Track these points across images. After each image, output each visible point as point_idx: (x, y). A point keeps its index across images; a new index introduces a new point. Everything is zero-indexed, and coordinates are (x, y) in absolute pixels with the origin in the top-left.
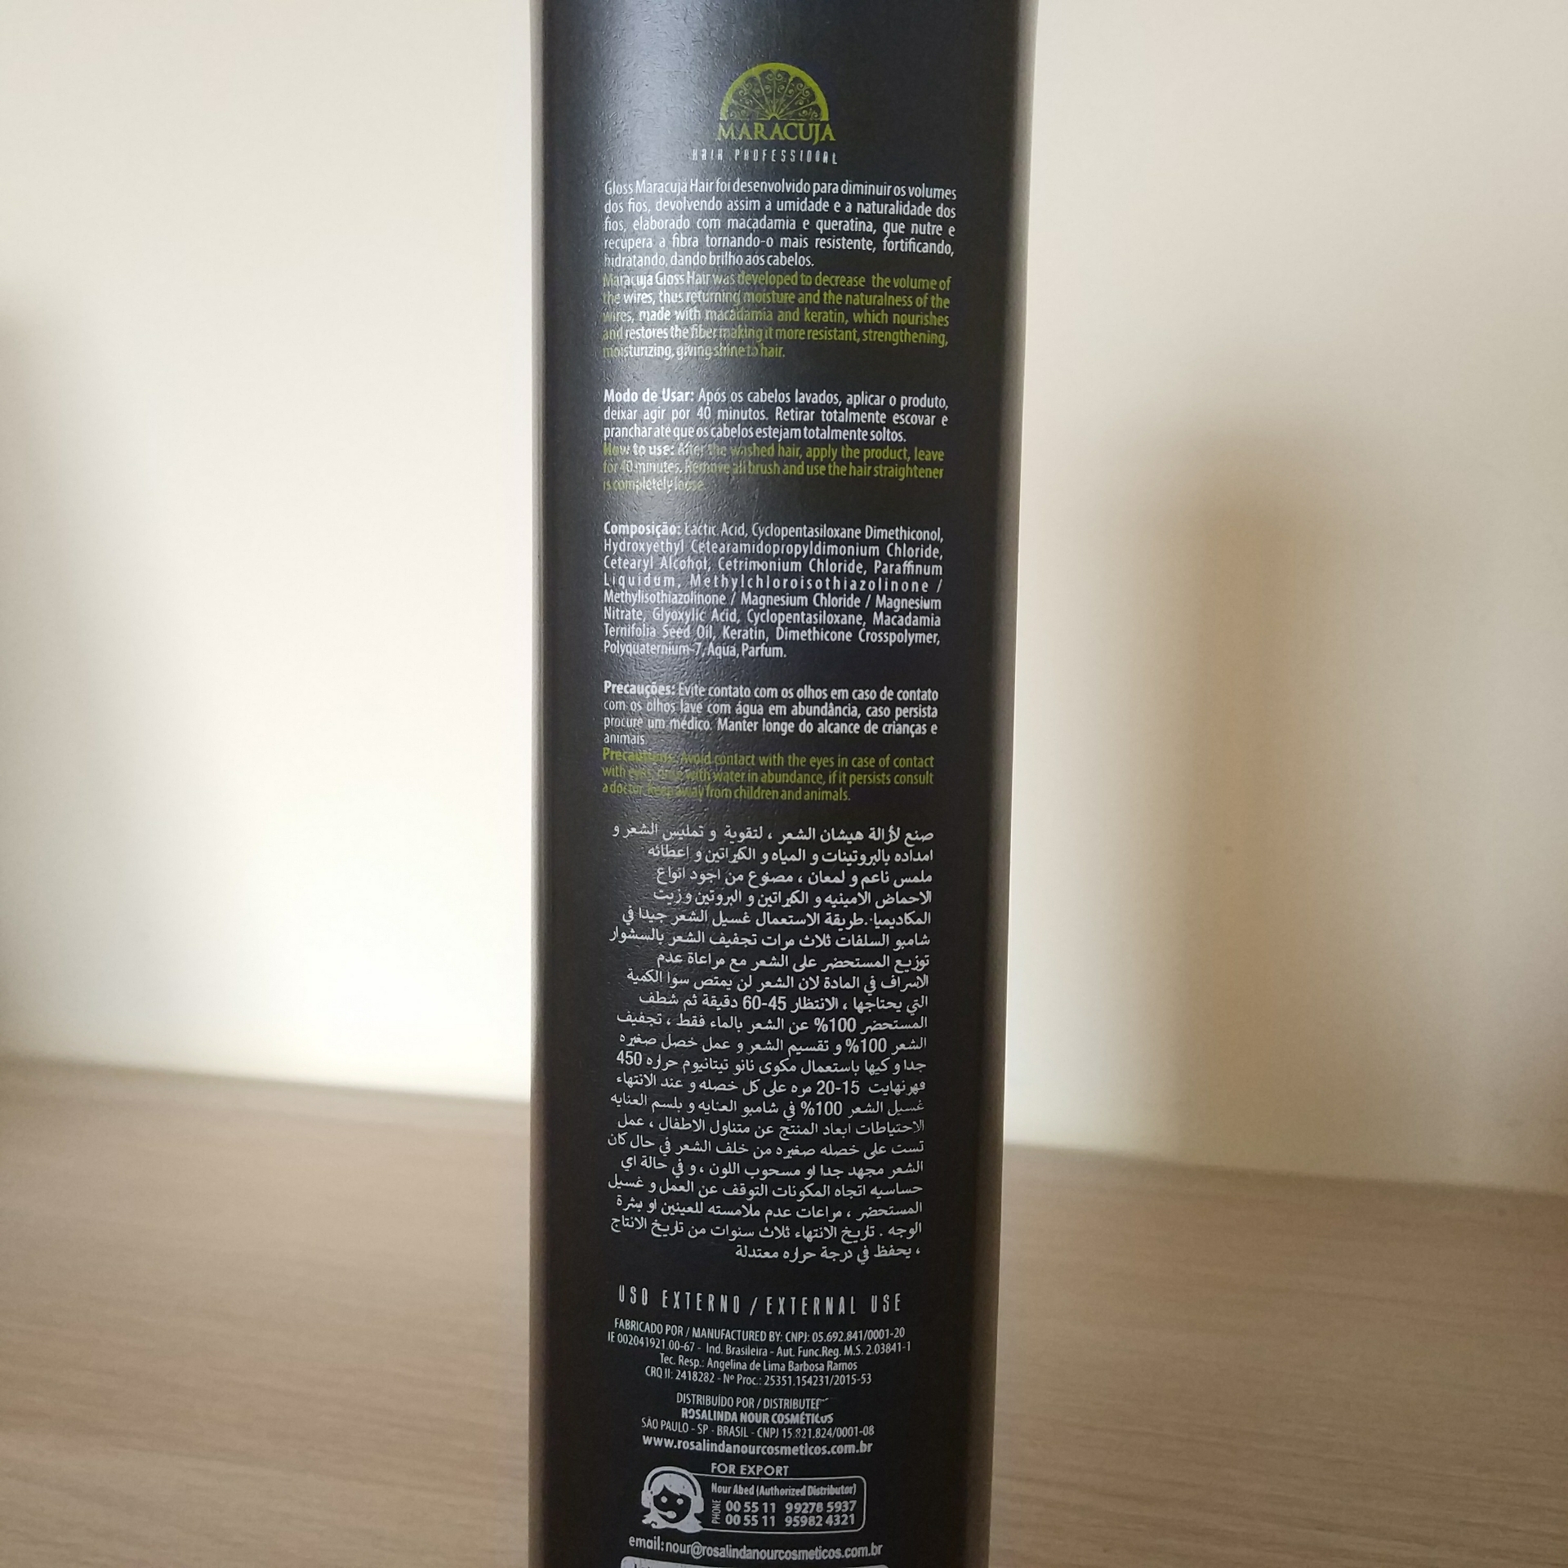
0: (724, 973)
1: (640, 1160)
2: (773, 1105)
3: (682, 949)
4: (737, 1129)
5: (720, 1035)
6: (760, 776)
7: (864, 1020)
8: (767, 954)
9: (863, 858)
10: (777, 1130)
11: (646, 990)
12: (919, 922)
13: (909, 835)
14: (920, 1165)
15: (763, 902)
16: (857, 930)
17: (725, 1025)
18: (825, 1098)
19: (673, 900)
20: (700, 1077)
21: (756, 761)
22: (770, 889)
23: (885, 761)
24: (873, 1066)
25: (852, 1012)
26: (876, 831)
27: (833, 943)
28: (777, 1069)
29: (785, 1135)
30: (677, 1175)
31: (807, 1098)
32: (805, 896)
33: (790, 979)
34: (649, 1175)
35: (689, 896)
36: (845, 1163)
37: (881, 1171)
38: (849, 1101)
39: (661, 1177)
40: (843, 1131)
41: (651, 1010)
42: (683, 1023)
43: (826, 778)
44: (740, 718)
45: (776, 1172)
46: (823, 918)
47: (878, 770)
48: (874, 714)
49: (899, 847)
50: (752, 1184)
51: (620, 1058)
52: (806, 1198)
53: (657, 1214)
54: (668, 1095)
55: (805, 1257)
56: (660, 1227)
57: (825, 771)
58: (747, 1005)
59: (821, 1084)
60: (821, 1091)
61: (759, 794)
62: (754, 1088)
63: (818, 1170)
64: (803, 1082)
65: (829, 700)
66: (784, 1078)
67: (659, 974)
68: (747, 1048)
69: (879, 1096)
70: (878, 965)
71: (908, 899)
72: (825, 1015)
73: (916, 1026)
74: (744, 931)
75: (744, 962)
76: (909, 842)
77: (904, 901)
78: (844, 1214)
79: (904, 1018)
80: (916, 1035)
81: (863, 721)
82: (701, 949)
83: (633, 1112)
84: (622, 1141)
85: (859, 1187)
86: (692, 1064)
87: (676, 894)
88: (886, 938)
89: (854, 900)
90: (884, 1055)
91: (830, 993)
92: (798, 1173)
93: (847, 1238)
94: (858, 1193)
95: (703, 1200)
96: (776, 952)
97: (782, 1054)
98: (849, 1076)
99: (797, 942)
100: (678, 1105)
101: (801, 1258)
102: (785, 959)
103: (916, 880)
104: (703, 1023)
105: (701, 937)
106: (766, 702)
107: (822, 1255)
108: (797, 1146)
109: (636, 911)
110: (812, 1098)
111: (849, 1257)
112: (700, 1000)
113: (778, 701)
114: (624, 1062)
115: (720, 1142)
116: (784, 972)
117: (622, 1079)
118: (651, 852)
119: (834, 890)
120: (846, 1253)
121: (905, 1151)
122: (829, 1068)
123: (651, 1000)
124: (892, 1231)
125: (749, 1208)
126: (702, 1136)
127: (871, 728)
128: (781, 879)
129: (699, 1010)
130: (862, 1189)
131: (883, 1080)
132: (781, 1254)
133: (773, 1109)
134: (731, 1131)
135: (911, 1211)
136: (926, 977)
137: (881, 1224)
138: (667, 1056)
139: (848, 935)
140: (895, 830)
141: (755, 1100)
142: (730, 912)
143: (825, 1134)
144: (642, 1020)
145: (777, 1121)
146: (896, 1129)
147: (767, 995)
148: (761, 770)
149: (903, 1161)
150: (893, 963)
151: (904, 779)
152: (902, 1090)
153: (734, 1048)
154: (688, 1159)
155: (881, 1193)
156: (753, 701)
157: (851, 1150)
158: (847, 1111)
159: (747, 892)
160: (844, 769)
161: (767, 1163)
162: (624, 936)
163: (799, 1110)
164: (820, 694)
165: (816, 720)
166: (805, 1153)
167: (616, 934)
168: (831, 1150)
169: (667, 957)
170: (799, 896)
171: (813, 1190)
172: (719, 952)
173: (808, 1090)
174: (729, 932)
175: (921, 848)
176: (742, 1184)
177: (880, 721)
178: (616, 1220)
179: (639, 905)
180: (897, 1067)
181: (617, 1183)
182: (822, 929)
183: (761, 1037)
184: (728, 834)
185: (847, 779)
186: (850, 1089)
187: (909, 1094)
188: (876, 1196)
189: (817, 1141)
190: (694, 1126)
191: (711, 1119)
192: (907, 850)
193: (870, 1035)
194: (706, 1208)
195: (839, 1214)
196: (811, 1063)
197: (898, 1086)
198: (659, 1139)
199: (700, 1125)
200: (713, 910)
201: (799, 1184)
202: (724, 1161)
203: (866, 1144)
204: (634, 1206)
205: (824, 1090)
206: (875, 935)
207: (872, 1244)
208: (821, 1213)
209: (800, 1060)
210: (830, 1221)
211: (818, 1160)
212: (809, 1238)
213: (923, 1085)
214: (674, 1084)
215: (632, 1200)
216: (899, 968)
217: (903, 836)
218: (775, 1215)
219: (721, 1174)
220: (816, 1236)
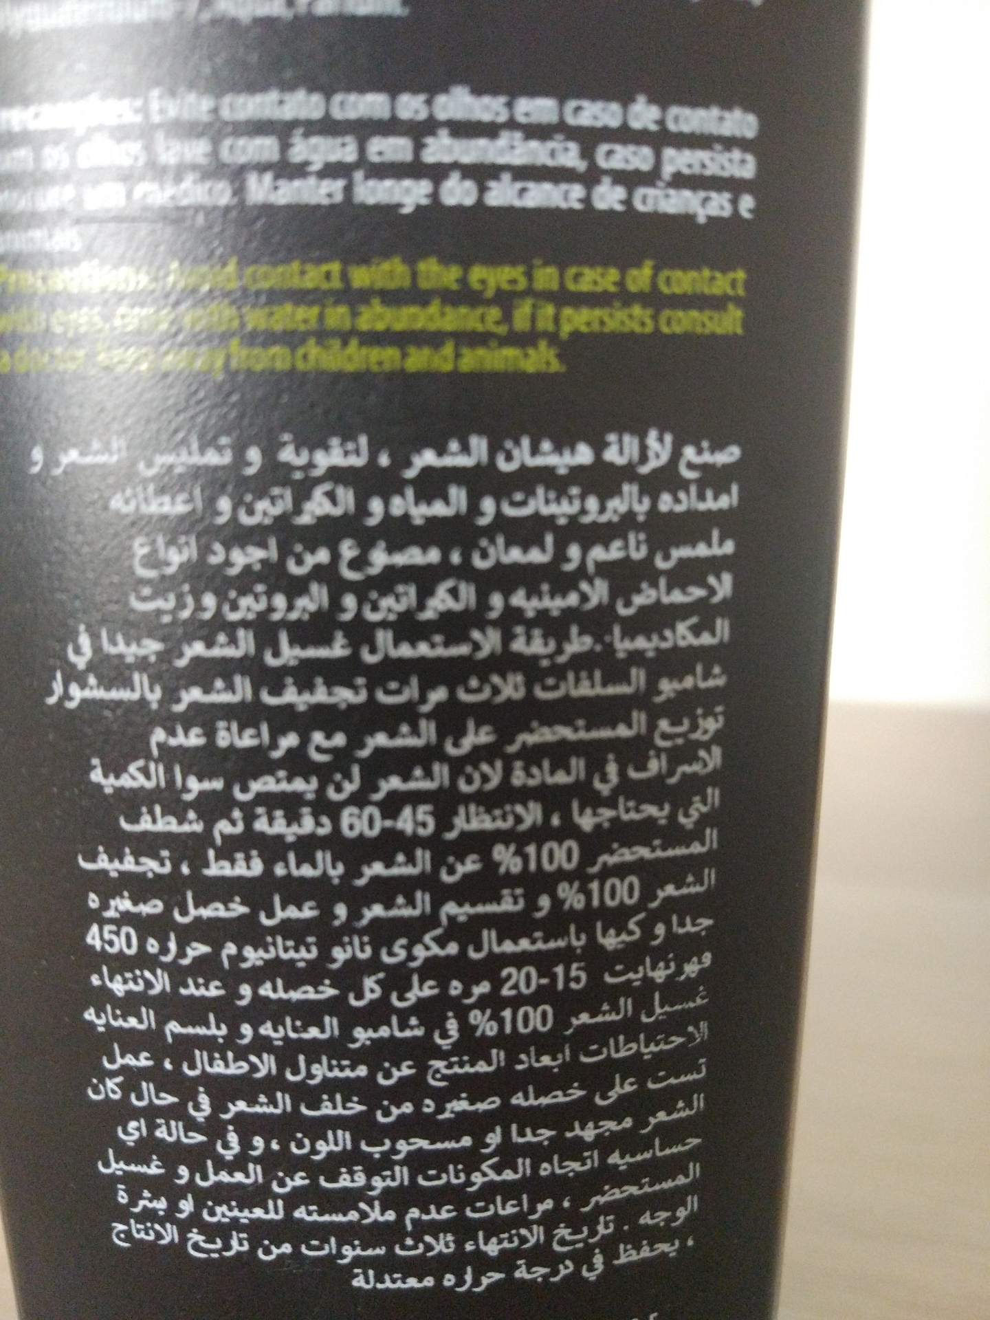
0: (297, 763)
1: (152, 1127)
2: (413, 1021)
3: (204, 717)
4: (342, 1069)
5: (295, 891)
6: (355, 314)
7: (594, 844)
8: (389, 719)
9: (592, 503)
10: (422, 1068)
11: (133, 802)
12: (706, 639)
13: (689, 452)
14: (699, 1102)
15: (375, 608)
16: (581, 663)
17: (307, 871)
18: (517, 1002)
19: (173, 612)
20: (256, 976)
21: (344, 276)
22: (389, 580)
23: (640, 278)
24: (612, 932)
25: (569, 830)
26: (620, 441)
27: (529, 690)
28: (420, 952)
29: (438, 1076)
30: (229, 1155)
31: (482, 1003)
32: (468, 593)
33: (441, 771)
34: (173, 1155)
35: (209, 600)
36: (559, 1117)
37: (628, 1123)
38: (566, 1004)
39: (197, 1158)
40: (554, 1059)
41: (147, 845)
42: (217, 869)
43: (507, 317)
44: (299, 171)
45: (424, 1144)
46: (508, 637)
47: (625, 297)
48: (616, 163)
49: (667, 479)
50: (374, 1167)
51: (93, 937)
52: (484, 1184)
53: (194, 1220)
54: (195, 1011)
55: (485, 1281)
56: (205, 1241)
57: (505, 300)
58: (351, 827)
59: (509, 976)
60: (511, 988)
61: (354, 358)
62: (372, 991)
63: (506, 1135)
64: (470, 973)
65: (512, 124)
66: (432, 969)
67: (158, 772)
68: (354, 914)
69: (626, 988)
70: (623, 731)
71: (684, 592)
72: (517, 839)
73: (696, 848)
74: (337, 673)
75: (339, 740)
76: (691, 466)
77: (677, 597)
78: (558, 1204)
79: (673, 834)
80: (694, 865)
81: (591, 178)
82: (246, 715)
83: (132, 1041)
84: (114, 1092)
85: (586, 1154)
86: (240, 949)
87: (180, 597)
88: (638, 676)
89: (573, 599)
90: (634, 910)
91: (524, 795)
92: (466, 1141)
93: (563, 1242)
94: (584, 1164)
95: (282, 1197)
96: (409, 714)
97: (429, 921)
98: (566, 957)
99: (452, 693)
100: (218, 1028)
101: (477, 1282)
102: (429, 730)
103: (702, 550)
104: (257, 867)
105: (243, 689)
106: (364, 129)
107: (517, 1274)
108: (464, 1095)
109: (95, 637)
110: (492, 1003)
111: (567, 1271)
112: (249, 818)
113: (391, 126)
114: (103, 947)
115: (308, 1094)
116: (426, 757)
117: (102, 978)
118: (117, 503)
119: (528, 577)
120: (561, 1267)
121: (672, 1081)
122: (524, 944)
123: (145, 824)
124: (646, 1219)
125: (372, 1207)
126: (272, 1085)
127: (609, 197)
128: (413, 556)
129: (248, 842)
130: (591, 1157)
131: (632, 956)
132: (439, 1280)
133: (412, 1028)
134: (330, 1075)
135: (681, 1180)
136: (717, 751)
137: (626, 1211)
138: (187, 935)
139: (559, 672)
140: (661, 440)
141: (376, 1014)
142: (305, 633)
143: (519, 1067)
144: (129, 865)
145: (422, 1051)
146: (657, 1045)
147: (392, 806)
148: (354, 298)
149: (667, 1100)
150: (652, 726)
151: (682, 322)
152: (669, 972)
153: (327, 914)
154: (247, 1126)
155: (628, 1159)
156: (328, 127)
157: (571, 1091)
158: (562, 1021)
159: (337, 587)
160: (548, 296)
161: (404, 1128)
162: (75, 690)
163: (466, 1029)
164: (489, 108)
165: (482, 174)
166: (482, 1107)
167: (58, 687)
168: (531, 1095)
169: (172, 733)
170: (454, 592)
171: (498, 1169)
172: (284, 719)
173: (483, 988)
174: (305, 675)
175: (713, 479)
176: (356, 1168)
177: (629, 179)
178: (121, 1227)
179: (103, 621)
180: (660, 929)
181: (114, 1165)
182: (505, 662)
183: (384, 890)
184: (287, 455)
185: (557, 320)
186: (567, 979)
187: (683, 978)
188: (616, 1166)
189: (505, 1082)
190: (254, 1068)
191: (287, 1054)
192: (685, 484)
193: (607, 873)
194: (289, 1209)
195: (548, 1204)
196: (489, 937)
197: (662, 964)
198: (186, 1090)
199: (266, 1065)
200: (265, 630)
201: (471, 1160)
202: (318, 1129)
203: (599, 1078)
204: (150, 1205)
205: (516, 987)
206: (616, 670)
207: (609, 1247)
208: (513, 1206)
209: (466, 932)
210: (531, 1217)
211: (506, 1115)
212: (492, 1249)
213: (707, 958)
214: (207, 989)
215: (146, 1194)
216: (665, 736)
217: (676, 454)
218: (425, 1217)
219: (314, 1151)
220: (506, 1245)
